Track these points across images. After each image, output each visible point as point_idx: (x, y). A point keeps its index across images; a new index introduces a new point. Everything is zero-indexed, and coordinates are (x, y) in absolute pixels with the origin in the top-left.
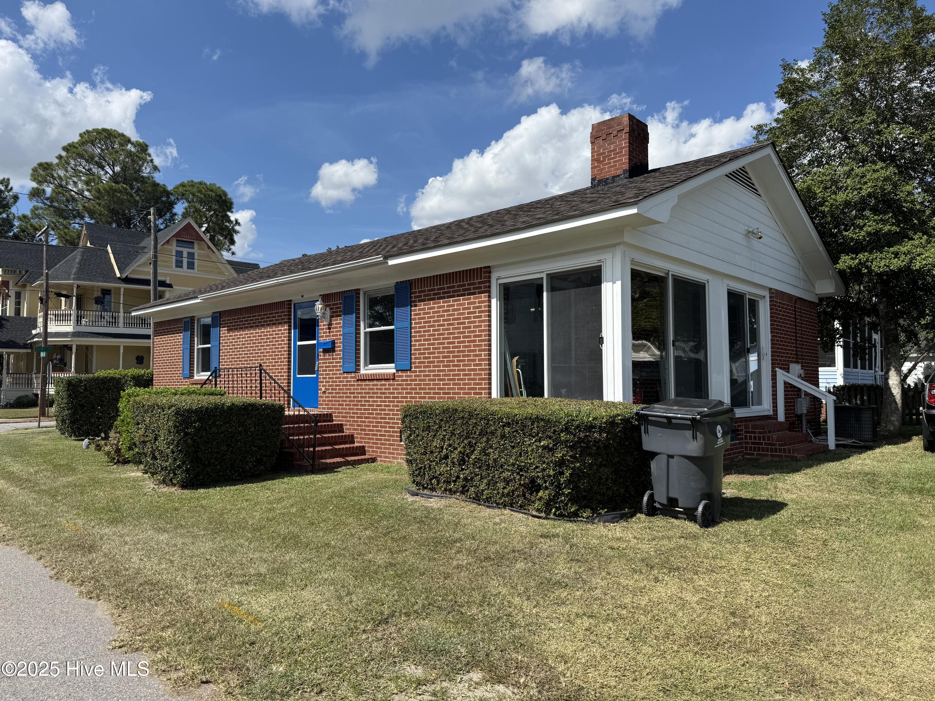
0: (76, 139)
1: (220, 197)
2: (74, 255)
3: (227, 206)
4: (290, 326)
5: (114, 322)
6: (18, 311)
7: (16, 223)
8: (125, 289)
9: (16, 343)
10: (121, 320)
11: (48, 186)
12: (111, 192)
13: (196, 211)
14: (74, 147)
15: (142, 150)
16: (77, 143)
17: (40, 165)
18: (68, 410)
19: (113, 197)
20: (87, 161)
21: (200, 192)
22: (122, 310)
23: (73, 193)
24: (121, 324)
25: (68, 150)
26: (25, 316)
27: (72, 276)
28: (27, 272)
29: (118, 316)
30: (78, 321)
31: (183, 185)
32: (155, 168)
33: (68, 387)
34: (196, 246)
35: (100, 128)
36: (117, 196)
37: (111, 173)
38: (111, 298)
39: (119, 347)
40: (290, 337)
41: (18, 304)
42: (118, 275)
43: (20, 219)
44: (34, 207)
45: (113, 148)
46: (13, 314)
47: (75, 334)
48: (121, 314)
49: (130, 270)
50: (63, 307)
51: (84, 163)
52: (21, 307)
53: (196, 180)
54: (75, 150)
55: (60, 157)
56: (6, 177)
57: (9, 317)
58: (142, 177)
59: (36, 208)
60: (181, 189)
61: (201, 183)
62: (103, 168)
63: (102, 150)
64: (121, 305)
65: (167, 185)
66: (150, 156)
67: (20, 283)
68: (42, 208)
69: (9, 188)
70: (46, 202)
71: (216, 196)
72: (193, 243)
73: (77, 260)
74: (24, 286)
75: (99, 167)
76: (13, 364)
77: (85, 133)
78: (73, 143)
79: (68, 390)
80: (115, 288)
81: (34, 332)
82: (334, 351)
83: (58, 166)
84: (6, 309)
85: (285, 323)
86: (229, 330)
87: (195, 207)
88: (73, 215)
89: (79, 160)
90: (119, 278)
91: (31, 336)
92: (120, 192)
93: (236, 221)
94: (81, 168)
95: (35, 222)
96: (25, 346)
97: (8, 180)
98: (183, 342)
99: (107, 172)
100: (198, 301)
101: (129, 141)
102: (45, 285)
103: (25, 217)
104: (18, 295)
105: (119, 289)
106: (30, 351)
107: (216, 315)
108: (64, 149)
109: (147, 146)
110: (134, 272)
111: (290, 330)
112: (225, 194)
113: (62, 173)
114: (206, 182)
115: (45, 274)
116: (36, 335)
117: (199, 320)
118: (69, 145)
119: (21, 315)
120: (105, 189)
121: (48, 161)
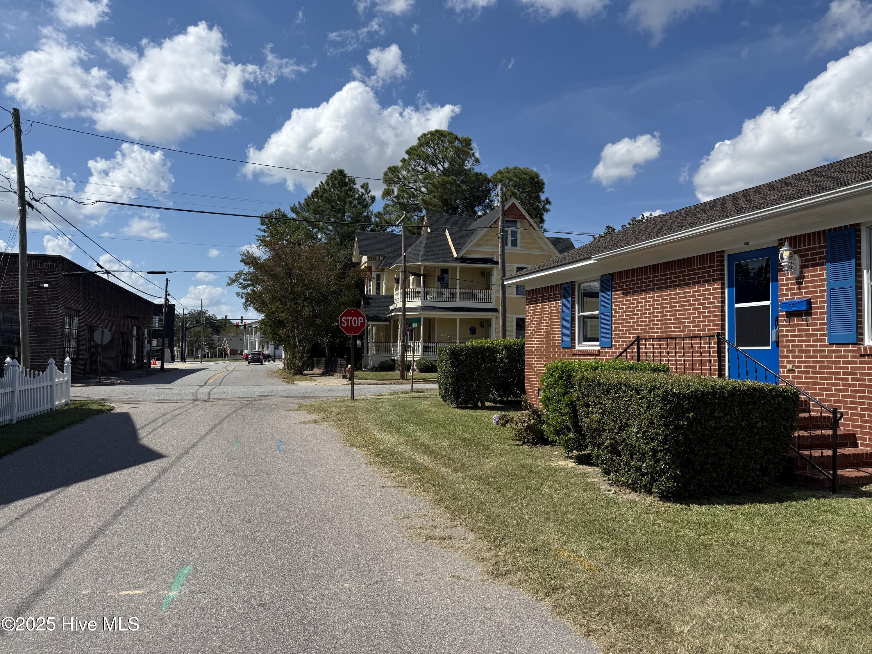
0: (415, 143)
1: (533, 178)
2: (421, 241)
3: (539, 187)
4: (723, 284)
5: (452, 297)
6: (378, 289)
7: (373, 219)
8: (460, 268)
9: (379, 317)
10: (458, 296)
11: (395, 186)
12: (444, 184)
13: (513, 194)
14: (414, 149)
15: (466, 145)
16: (416, 146)
17: (390, 169)
18: (451, 378)
19: (445, 189)
20: (425, 161)
21: (516, 176)
22: (458, 287)
23: (413, 190)
24: (458, 299)
25: (410, 153)
26: (384, 294)
27: (420, 259)
28: (384, 257)
29: (455, 292)
30: (424, 297)
31: (500, 172)
32: (477, 161)
33: (452, 355)
34: (519, 225)
35: (433, 130)
36: (447, 188)
37: (441, 168)
38: (448, 276)
39: (456, 319)
40: (723, 298)
41: (378, 284)
42: (455, 255)
43: (376, 216)
44: (385, 204)
45: (443, 147)
46: (375, 294)
47: (423, 309)
48: (458, 290)
49: (465, 250)
50: (411, 286)
51: (422, 163)
52: (381, 287)
53: (511, 167)
54: (415, 152)
55: (404, 160)
56: (366, 182)
57: (372, 295)
58: (465, 170)
59: (386, 206)
60: (499, 176)
61: (515, 169)
62: (435, 165)
63: (435, 150)
64: (458, 281)
65: (487, 174)
66: (472, 150)
67: (380, 268)
68: (391, 205)
69: (368, 191)
70: (394, 199)
71: (530, 178)
72: (516, 222)
73: (423, 245)
74: (383, 270)
75: (433, 165)
76: (376, 334)
77: (422, 137)
78: (413, 146)
79: (451, 359)
80: (452, 267)
81: (391, 308)
82: (810, 314)
83: (402, 168)
84: (370, 290)
85: (715, 280)
86: (625, 294)
87: (511, 191)
88: (414, 208)
89: (418, 161)
90: (456, 258)
91: (389, 312)
92: (451, 184)
93: (547, 200)
94: (419, 169)
95: (387, 217)
96: (386, 320)
97: (367, 184)
98: (562, 309)
99: (438, 169)
100: (592, 262)
101: (456, 138)
102: (403, 266)
103: (379, 213)
104: (379, 278)
105: (456, 267)
106: (388, 323)
107: (606, 278)
108: (408, 152)
109: (470, 140)
110: (468, 252)
111: (723, 288)
112: (537, 176)
113: (404, 173)
114: (520, 167)
115: (403, 257)
116: (393, 310)
117: (579, 285)
118: (411, 148)
119: (381, 294)
120: (439, 182)
121: (395, 165)
